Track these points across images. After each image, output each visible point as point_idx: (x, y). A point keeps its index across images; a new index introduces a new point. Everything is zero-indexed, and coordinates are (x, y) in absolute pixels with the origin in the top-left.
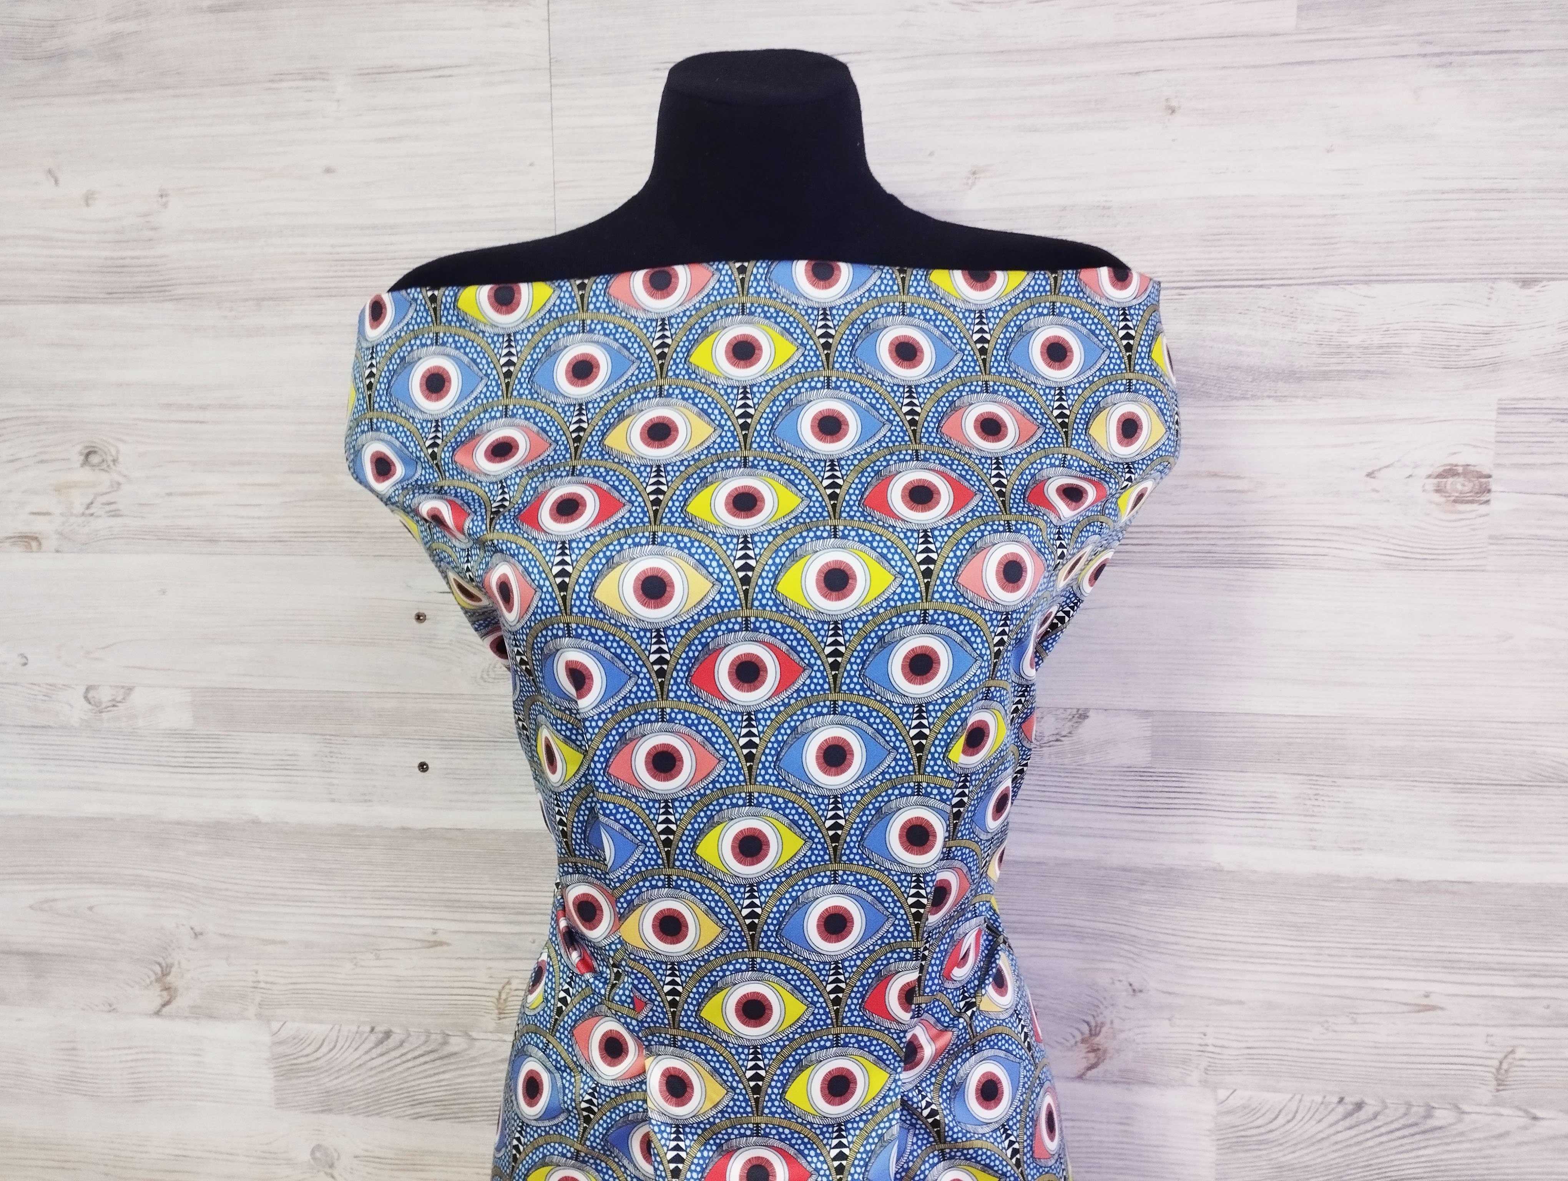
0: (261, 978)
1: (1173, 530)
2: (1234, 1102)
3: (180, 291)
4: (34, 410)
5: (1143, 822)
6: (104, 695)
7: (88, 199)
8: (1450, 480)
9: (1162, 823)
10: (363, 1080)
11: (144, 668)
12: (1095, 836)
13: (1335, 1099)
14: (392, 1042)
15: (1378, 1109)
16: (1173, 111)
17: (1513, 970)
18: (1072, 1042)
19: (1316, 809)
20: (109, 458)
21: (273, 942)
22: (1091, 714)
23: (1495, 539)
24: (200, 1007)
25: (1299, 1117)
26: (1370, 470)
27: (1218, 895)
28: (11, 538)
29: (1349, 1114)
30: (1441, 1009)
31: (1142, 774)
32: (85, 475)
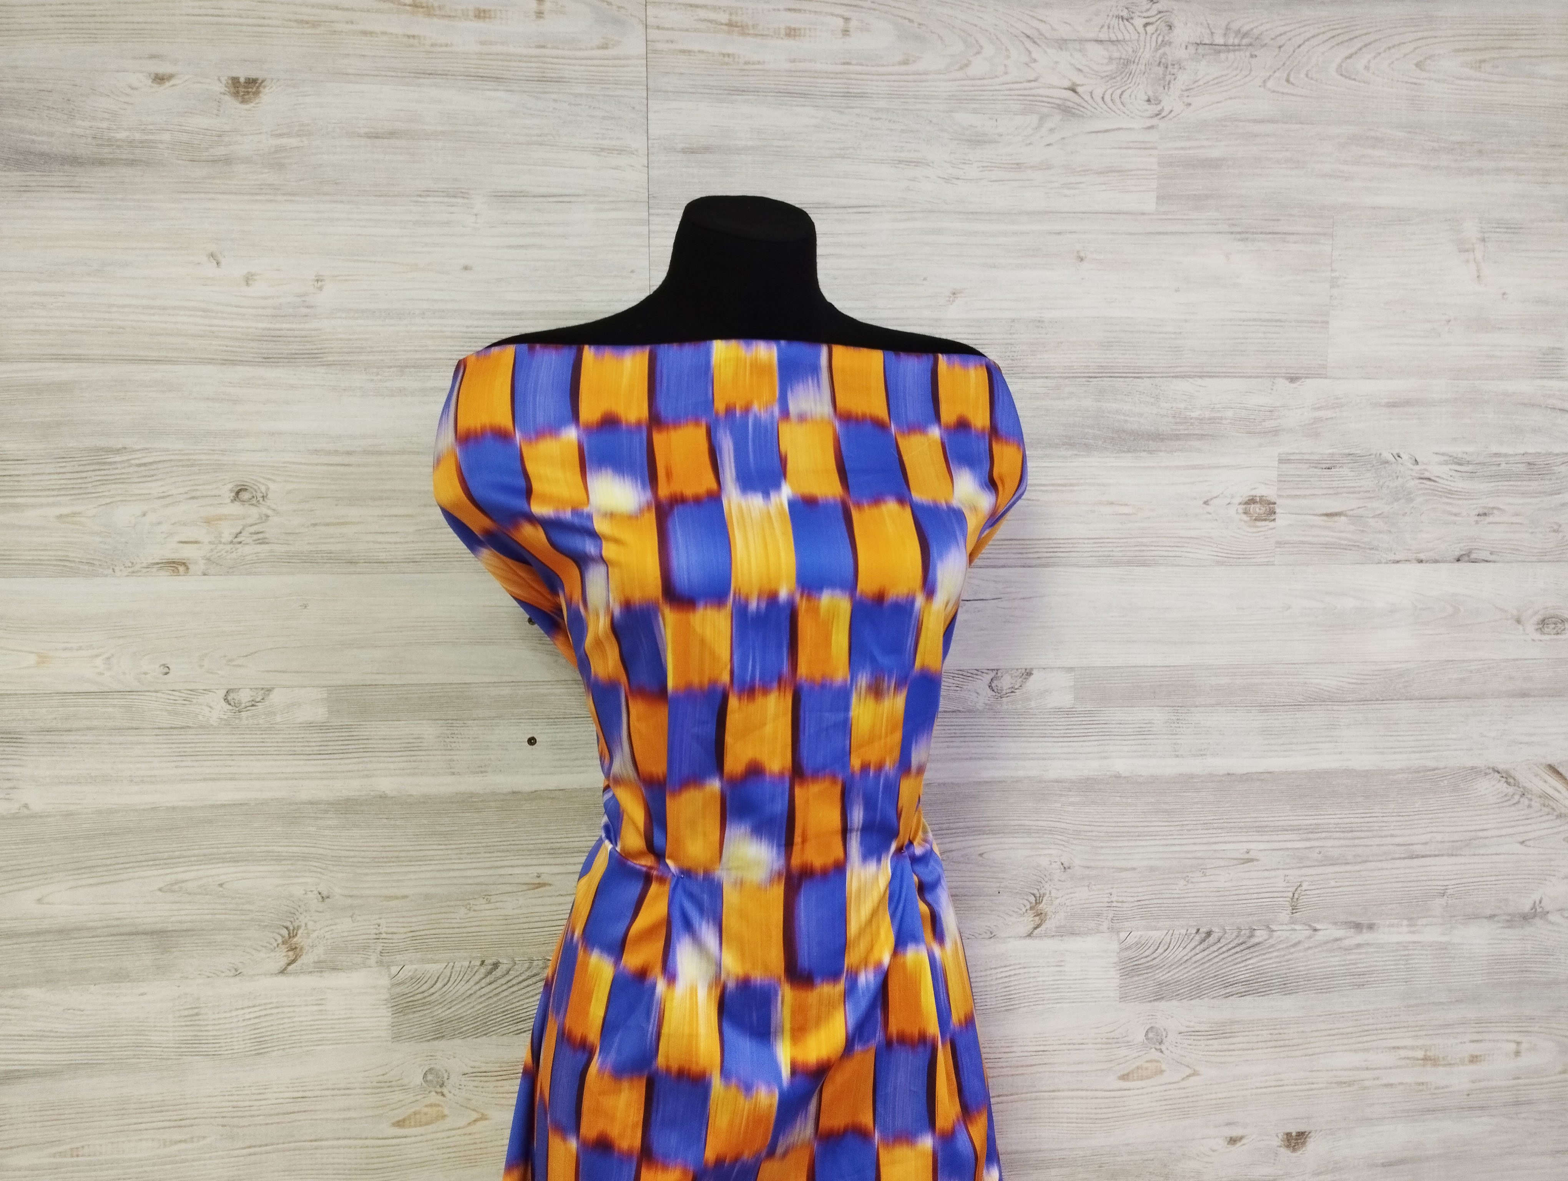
0: (383, 930)
1: (1086, 541)
2: (1131, 940)
3: (331, 358)
4: (187, 454)
5: (1069, 747)
6: (244, 696)
7: (248, 280)
8: (1253, 506)
9: (1082, 746)
10: (473, 1007)
11: (284, 672)
12: (1038, 759)
13: (1194, 931)
14: (498, 972)
15: (1220, 934)
16: (1082, 259)
17: (1299, 830)
18: (1024, 910)
19: (1178, 730)
20: (259, 495)
21: (396, 898)
22: (1034, 672)
23: (1279, 544)
24: (324, 962)
25: (1171, 946)
26: (1205, 499)
27: (1119, 794)
28: (158, 564)
29: (1204, 940)
30: (1257, 860)
31: (1068, 712)
32: (236, 509)
